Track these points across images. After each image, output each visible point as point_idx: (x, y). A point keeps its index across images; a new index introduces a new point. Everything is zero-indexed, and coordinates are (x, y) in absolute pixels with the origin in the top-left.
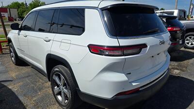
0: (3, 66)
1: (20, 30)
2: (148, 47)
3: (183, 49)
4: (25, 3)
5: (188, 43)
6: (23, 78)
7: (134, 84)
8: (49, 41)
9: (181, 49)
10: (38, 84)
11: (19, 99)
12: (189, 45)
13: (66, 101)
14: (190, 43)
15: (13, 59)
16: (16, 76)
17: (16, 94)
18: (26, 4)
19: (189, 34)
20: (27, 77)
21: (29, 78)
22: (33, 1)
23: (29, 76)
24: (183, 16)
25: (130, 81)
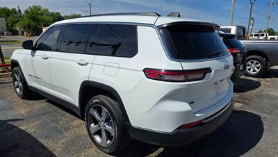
0: (4, 100)
1: (34, 49)
2: (213, 72)
3: (243, 77)
4: (17, 10)
5: (249, 70)
6: (39, 115)
7: (198, 115)
8: (86, 64)
9: (242, 77)
10: (61, 123)
11: (40, 143)
12: (251, 72)
13: (109, 141)
14: (252, 70)
15: (18, 90)
16: (27, 113)
17: (35, 136)
18: (20, 10)
19: (249, 57)
20: (44, 114)
21: (47, 115)
22: (30, 8)
23: (47, 113)
24: (242, 34)
25: (194, 111)
